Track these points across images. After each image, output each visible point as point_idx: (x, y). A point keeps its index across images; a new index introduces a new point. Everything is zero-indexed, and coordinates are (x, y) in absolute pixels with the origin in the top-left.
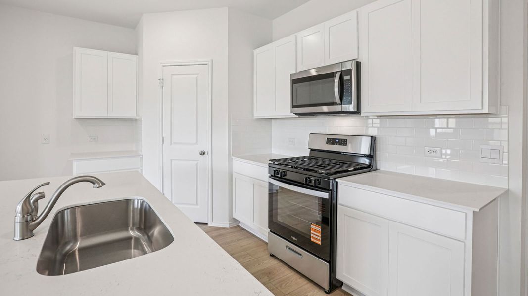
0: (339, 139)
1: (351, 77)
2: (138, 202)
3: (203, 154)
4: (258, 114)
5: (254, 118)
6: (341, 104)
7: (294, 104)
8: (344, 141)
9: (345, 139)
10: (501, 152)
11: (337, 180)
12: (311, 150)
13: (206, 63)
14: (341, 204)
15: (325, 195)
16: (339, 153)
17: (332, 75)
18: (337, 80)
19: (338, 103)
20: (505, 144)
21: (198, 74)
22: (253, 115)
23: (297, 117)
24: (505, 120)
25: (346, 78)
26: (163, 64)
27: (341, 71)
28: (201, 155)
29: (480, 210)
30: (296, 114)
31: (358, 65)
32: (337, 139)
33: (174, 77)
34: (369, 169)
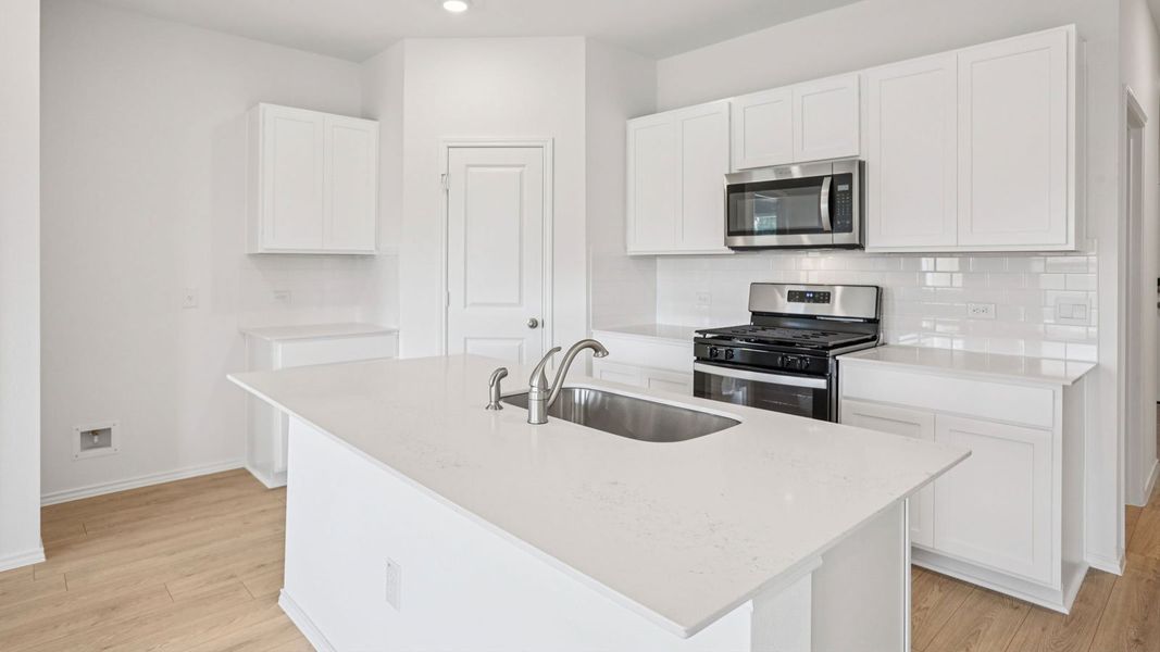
0: (814, 293)
1: (851, 188)
2: (580, 393)
3: (534, 325)
4: (634, 248)
5: (629, 254)
6: (831, 232)
7: (731, 230)
8: (824, 296)
9: (824, 293)
10: (1088, 307)
11: (837, 358)
12: (754, 313)
13: (540, 144)
14: (846, 398)
15: (821, 383)
16: (813, 317)
17: (818, 181)
18: (825, 190)
19: (825, 229)
20: (1093, 295)
21: (524, 166)
22: (626, 248)
23: (733, 252)
24: (1093, 259)
25: (842, 188)
26: (450, 145)
27: (832, 176)
28: (532, 327)
29: (1074, 382)
30: (733, 248)
31: (862, 165)
32: (810, 293)
33: (471, 169)
34: (874, 343)
